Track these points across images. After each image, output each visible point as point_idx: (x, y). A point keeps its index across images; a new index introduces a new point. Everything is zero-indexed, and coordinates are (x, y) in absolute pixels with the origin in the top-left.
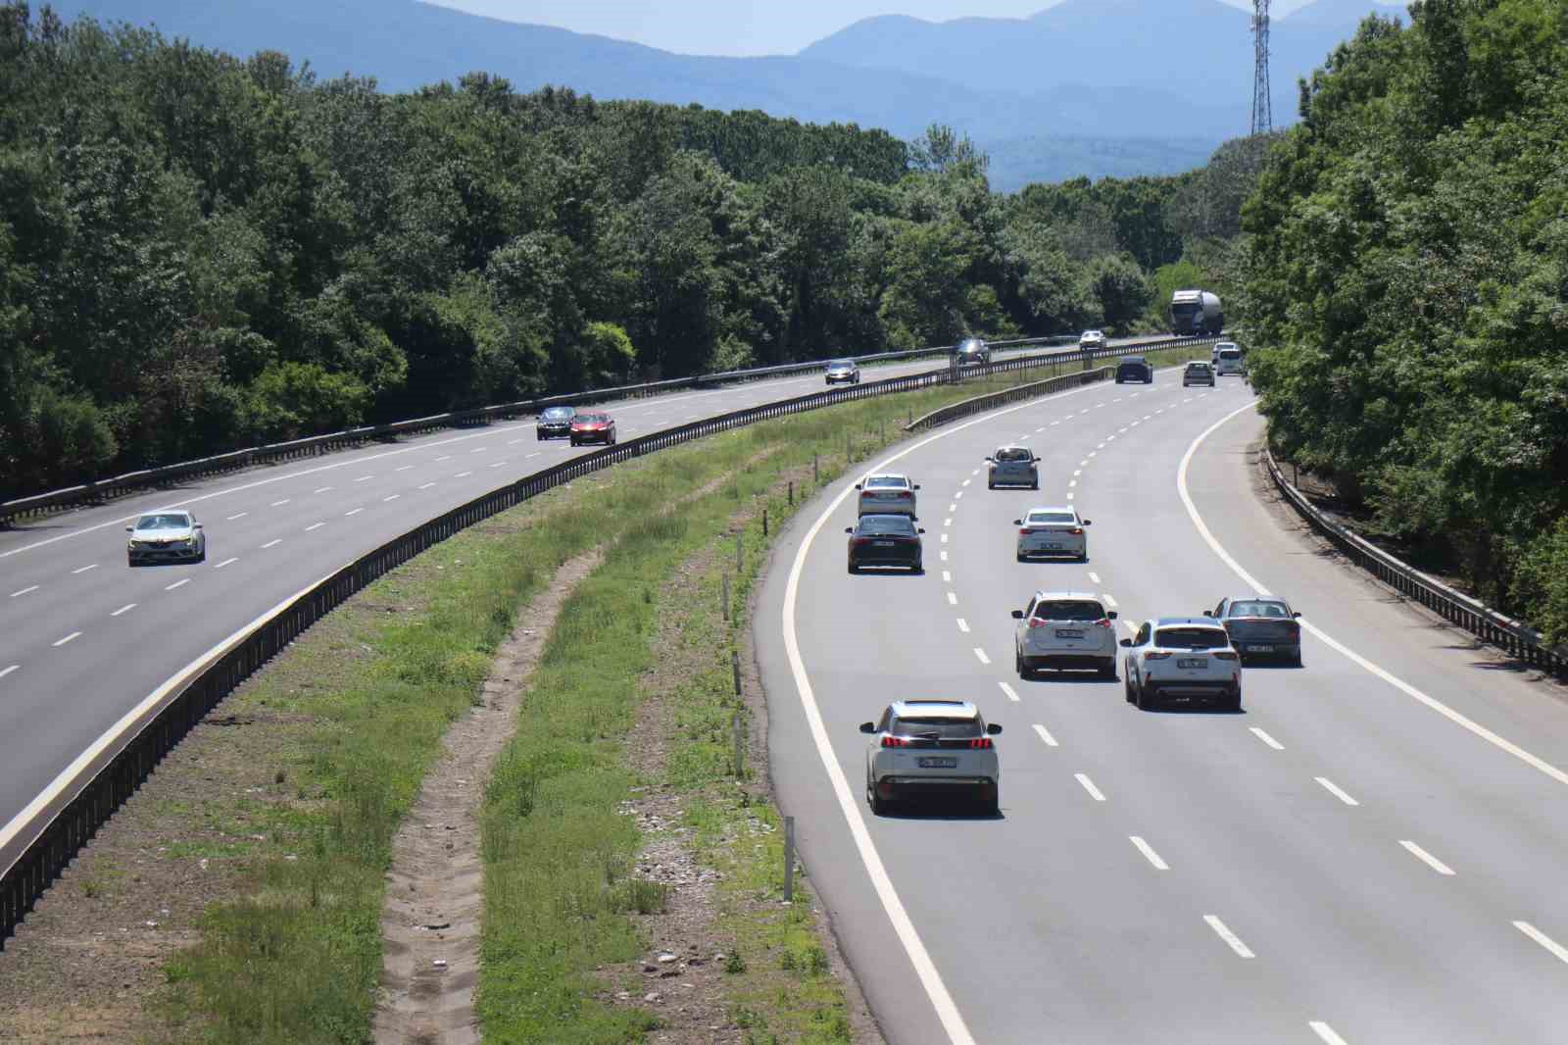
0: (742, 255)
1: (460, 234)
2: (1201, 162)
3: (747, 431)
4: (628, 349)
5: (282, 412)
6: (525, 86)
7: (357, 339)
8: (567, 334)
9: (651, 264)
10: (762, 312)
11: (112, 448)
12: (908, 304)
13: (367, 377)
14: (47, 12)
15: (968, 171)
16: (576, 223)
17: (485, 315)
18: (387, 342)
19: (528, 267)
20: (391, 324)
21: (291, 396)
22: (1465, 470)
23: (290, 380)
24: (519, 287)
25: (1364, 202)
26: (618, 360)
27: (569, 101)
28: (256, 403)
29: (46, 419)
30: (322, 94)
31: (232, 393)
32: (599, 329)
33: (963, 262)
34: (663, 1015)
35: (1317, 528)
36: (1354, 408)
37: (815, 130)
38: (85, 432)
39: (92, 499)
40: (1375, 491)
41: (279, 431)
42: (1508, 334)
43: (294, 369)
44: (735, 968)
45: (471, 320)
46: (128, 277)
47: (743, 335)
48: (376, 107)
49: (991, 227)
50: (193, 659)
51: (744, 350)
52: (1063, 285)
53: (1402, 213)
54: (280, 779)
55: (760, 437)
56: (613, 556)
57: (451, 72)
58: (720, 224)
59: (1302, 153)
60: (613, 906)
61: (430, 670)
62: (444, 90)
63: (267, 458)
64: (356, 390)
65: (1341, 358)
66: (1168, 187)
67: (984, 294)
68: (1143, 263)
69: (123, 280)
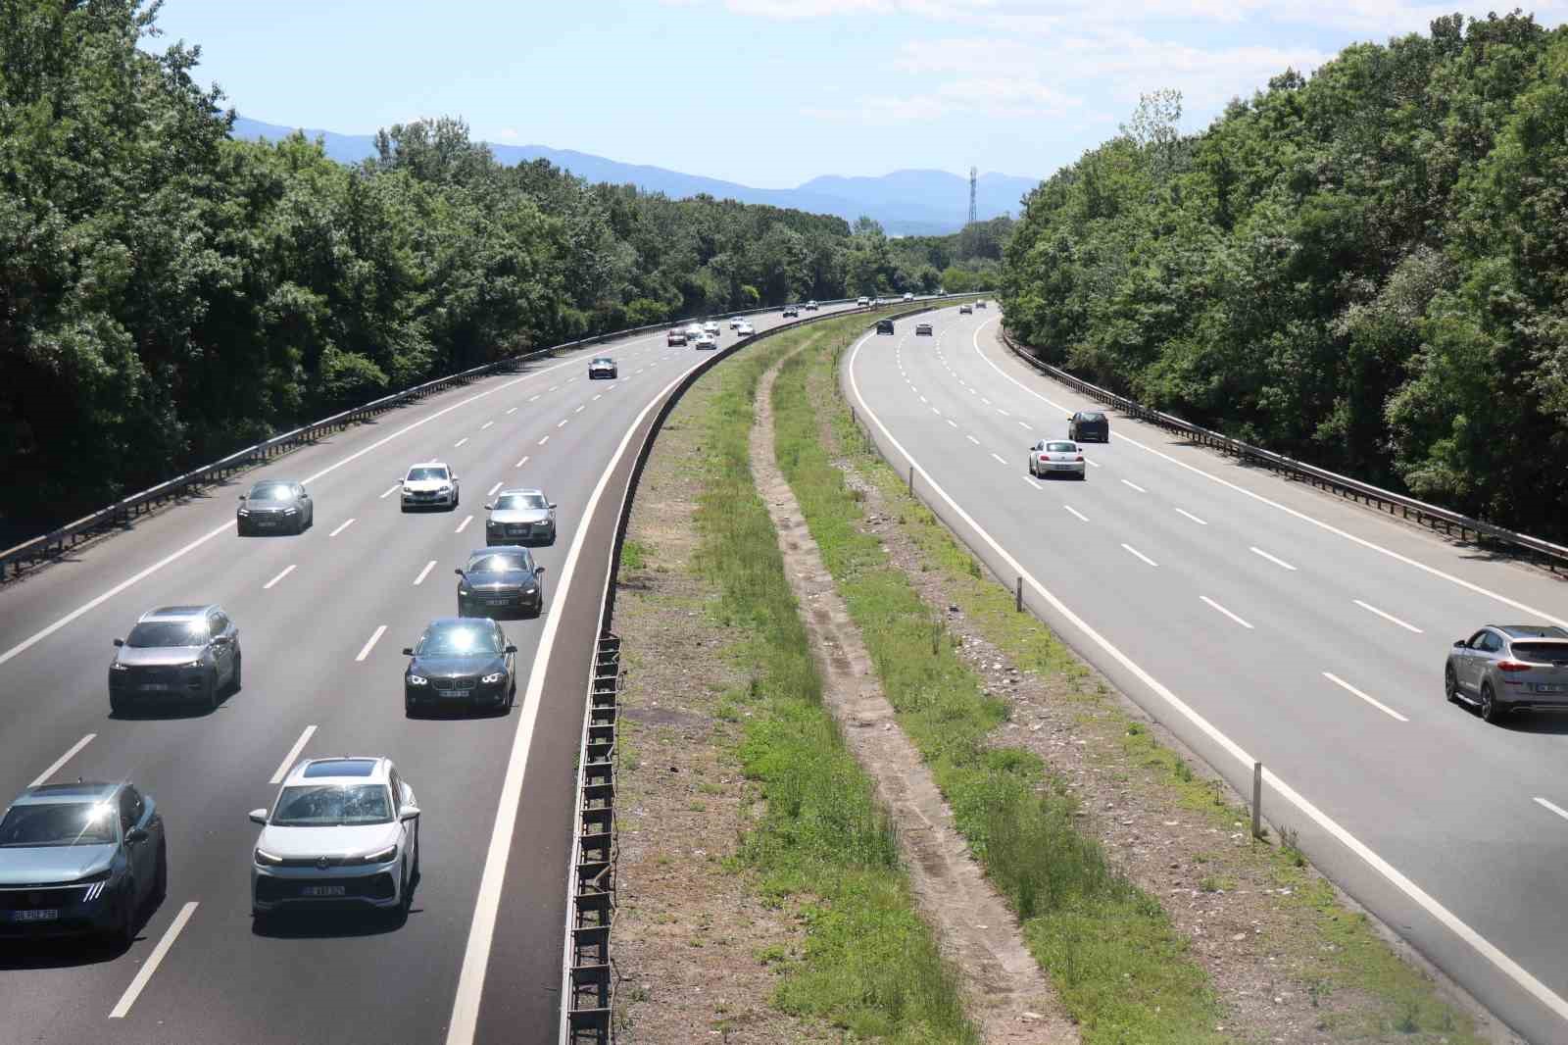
0: (796, 262)
1: (700, 251)
2: (958, 231)
3: (809, 326)
4: (757, 296)
5: (638, 316)
6: (718, 198)
7: (665, 290)
8: (736, 289)
9: (764, 264)
10: (805, 284)
11: (586, 329)
12: (854, 281)
13: (669, 304)
14: (567, 171)
15: (879, 233)
16: (738, 249)
17: (709, 282)
18: (676, 291)
19: (723, 265)
20: (676, 283)
21: (642, 311)
22: (1115, 345)
23: (642, 304)
24: (719, 271)
25: (1063, 246)
26: (754, 300)
27: (733, 204)
28: (630, 312)
29: (564, 318)
30: (648, 200)
31: (625, 309)
32: (747, 288)
33: (875, 266)
34: (883, 537)
35: (1036, 366)
36: (1055, 322)
37: (815, 217)
38: (577, 323)
39: (579, 347)
40: (1069, 353)
41: (638, 324)
42: (1130, 296)
43: (645, 301)
44: (902, 522)
45: (704, 283)
46: (591, 266)
47: (796, 291)
48: (667, 203)
49: (885, 253)
50: (649, 402)
51: (798, 296)
52: (910, 276)
53: (1077, 251)
54: (699, 449)
55: (815, 329)
56: (782, 372)
57: (692, 194)
58: (790, 251)
59: (1027, 228)
60: (845, 498)
61: (734, 412)
62: (690, 200)
63: (636, 333)
64: (666, 309)
65: (1051, 304)
66: (945, 240)
67: (882, 278)
68: (938, 267)
69: (589, 267)
